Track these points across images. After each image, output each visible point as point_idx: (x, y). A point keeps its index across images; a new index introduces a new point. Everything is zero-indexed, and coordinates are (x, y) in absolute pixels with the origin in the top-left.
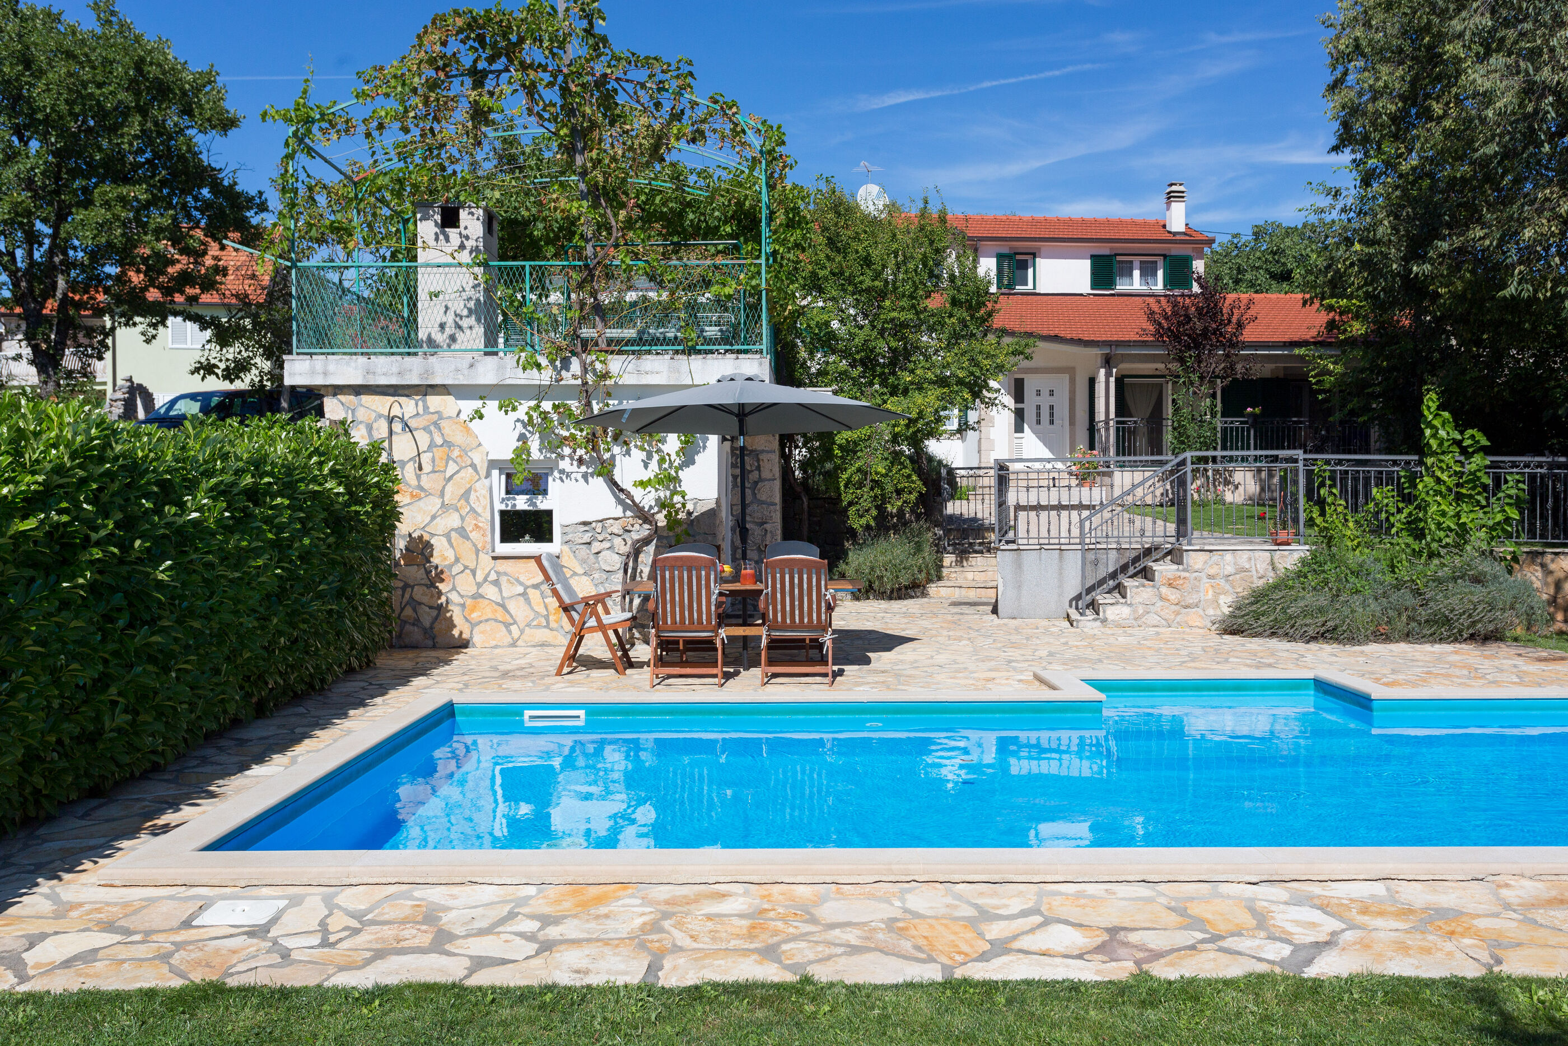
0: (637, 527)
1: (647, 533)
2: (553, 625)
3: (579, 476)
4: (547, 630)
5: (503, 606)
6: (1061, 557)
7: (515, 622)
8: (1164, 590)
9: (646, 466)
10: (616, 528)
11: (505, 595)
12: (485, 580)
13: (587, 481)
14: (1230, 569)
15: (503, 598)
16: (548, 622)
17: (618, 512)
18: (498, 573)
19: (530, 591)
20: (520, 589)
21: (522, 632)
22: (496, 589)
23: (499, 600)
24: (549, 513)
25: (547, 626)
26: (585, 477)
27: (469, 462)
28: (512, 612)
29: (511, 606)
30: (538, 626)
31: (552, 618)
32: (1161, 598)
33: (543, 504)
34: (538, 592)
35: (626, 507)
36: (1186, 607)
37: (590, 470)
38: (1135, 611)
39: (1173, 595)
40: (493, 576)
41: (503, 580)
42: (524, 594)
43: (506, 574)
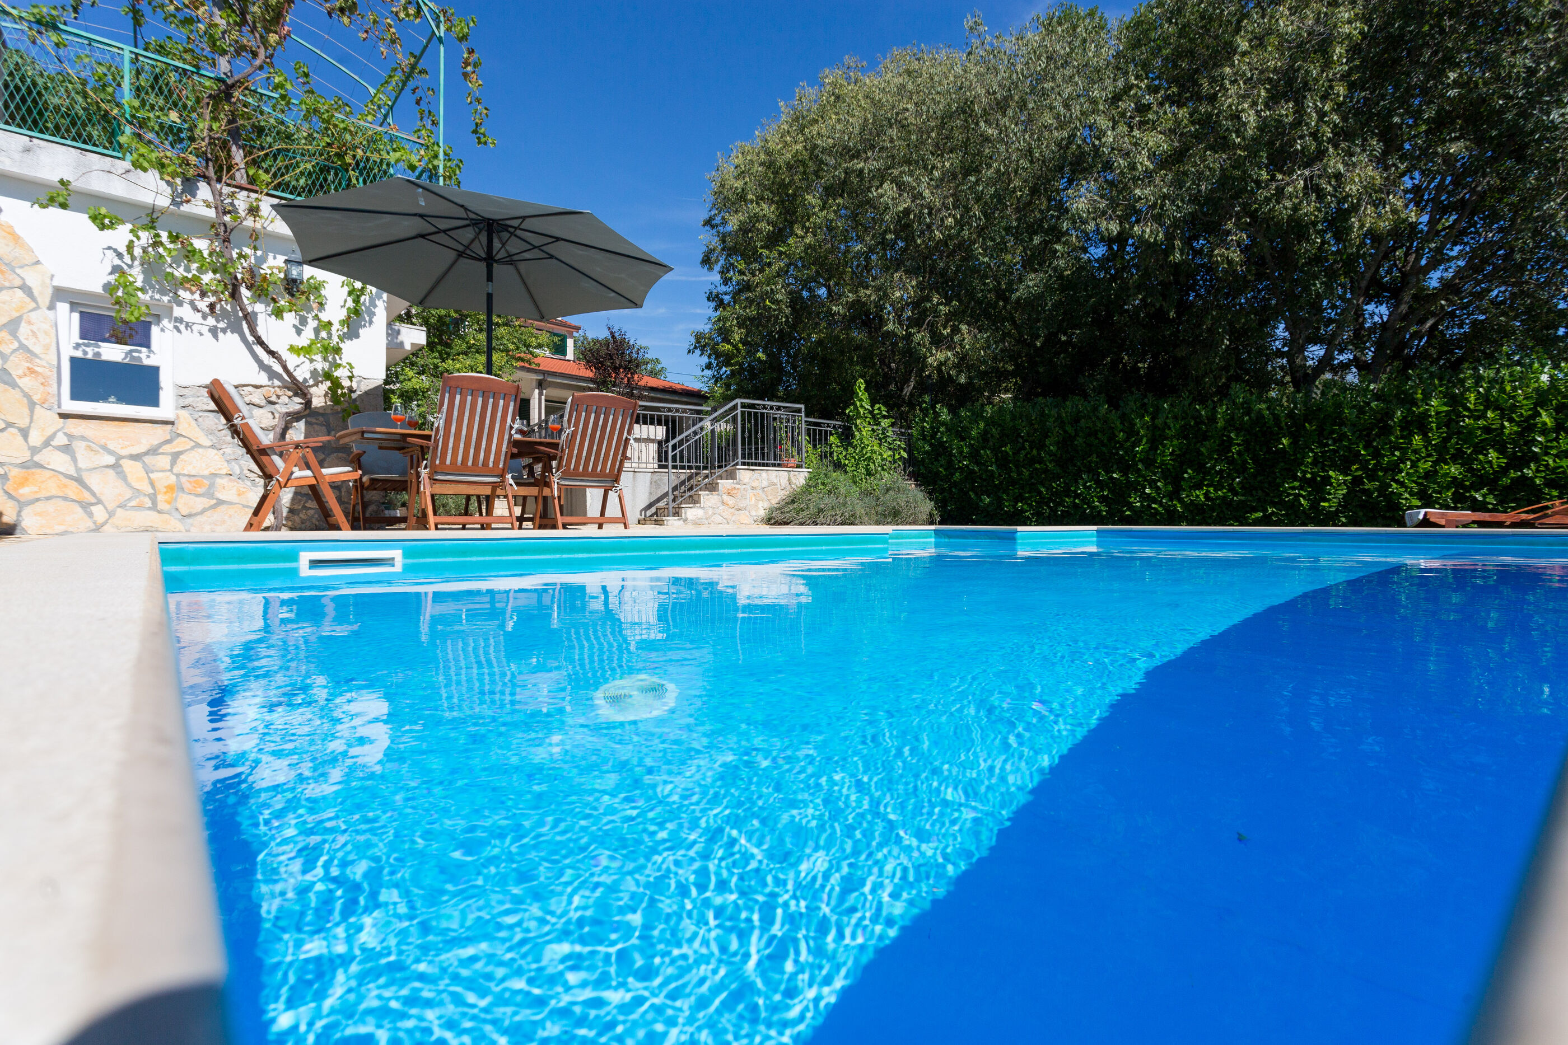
0: (284, 399)
1: (298, 407)
2: (161, 506)
3: (205, 330)
4: (155, 514)
5: (79, 480)
6: (634, 478)
7: (99, 502)
8: (725, 497)
9: (299, 332)
10: (257, 397)
11: (82, 464)
12: (47, 443)
13: (216, 336)
14: (765, 483)
15: (78, 469)
16: (154, 503)
17: (263, 378)
18: (70, 437)
19: (127, 465)
20: (111, 460)
21: (111, 514)
22: (67, 458)
23: (72, 471)
24: (155, 370)
25: (154, 507)
26: (214, 331)
27: (18, 282)
28: (95, 488)
29: (94, 481)
30: (139, 507)
31: (160, 497)
32: (723, 503)
33: (146, 358)
34: (138, 465)
35: (272, 374)
36: (739, 510)
37: (222, 325)
38: (706, 513)
39: (730, 501)
40: (61, 440)
41: (79, 446)
42: (116, 467)
43: (83, 438)
